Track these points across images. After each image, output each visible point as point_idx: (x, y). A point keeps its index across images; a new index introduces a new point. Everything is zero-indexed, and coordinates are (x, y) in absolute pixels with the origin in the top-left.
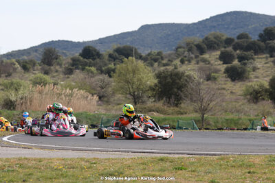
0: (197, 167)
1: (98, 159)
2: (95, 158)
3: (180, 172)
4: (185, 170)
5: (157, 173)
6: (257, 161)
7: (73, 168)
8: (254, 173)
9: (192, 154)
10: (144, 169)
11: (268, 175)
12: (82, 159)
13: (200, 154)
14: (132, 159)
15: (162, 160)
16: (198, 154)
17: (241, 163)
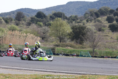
1: (11, 74)
2: (9, 74)
9: (68, 73)
13: (72, 74)
14: (31, 75)
16: (71, 73)
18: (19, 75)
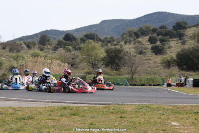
0: (87, 113)
1: (21, 107)
2: (19, 107)
3: (74, 117)
4: (78, 115)
5: (57, 118)
6: (129, 109)
7: (2, 114)
8: (124, 117)
10: (50, 115)
11: (133, 120)
12: (10, 108)
14: (45, 107)
15: (65, 108)
17: (117, 110)
18: (31, 108)
